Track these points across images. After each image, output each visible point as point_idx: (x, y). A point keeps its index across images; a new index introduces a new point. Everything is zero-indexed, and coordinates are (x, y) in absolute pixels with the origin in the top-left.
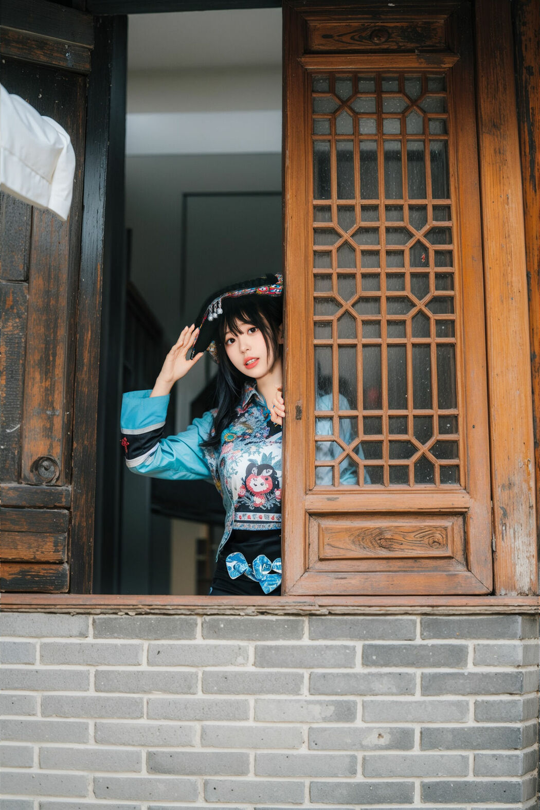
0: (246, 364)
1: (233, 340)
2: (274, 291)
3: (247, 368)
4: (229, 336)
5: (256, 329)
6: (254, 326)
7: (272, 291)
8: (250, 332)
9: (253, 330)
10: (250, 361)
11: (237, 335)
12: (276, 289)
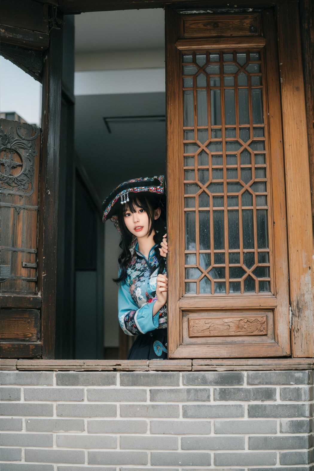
0: (135, 229)
1: (129, 215)
2: (159, 190)
3: (135, 231)
4: (128, 212)
5: (144, 211)
6: (142, 209)
7: (158, 190)
8: (140, 212)
9: (141, 211)
10: (138, 228)
11: (132, 212)
12: (160, 190)
